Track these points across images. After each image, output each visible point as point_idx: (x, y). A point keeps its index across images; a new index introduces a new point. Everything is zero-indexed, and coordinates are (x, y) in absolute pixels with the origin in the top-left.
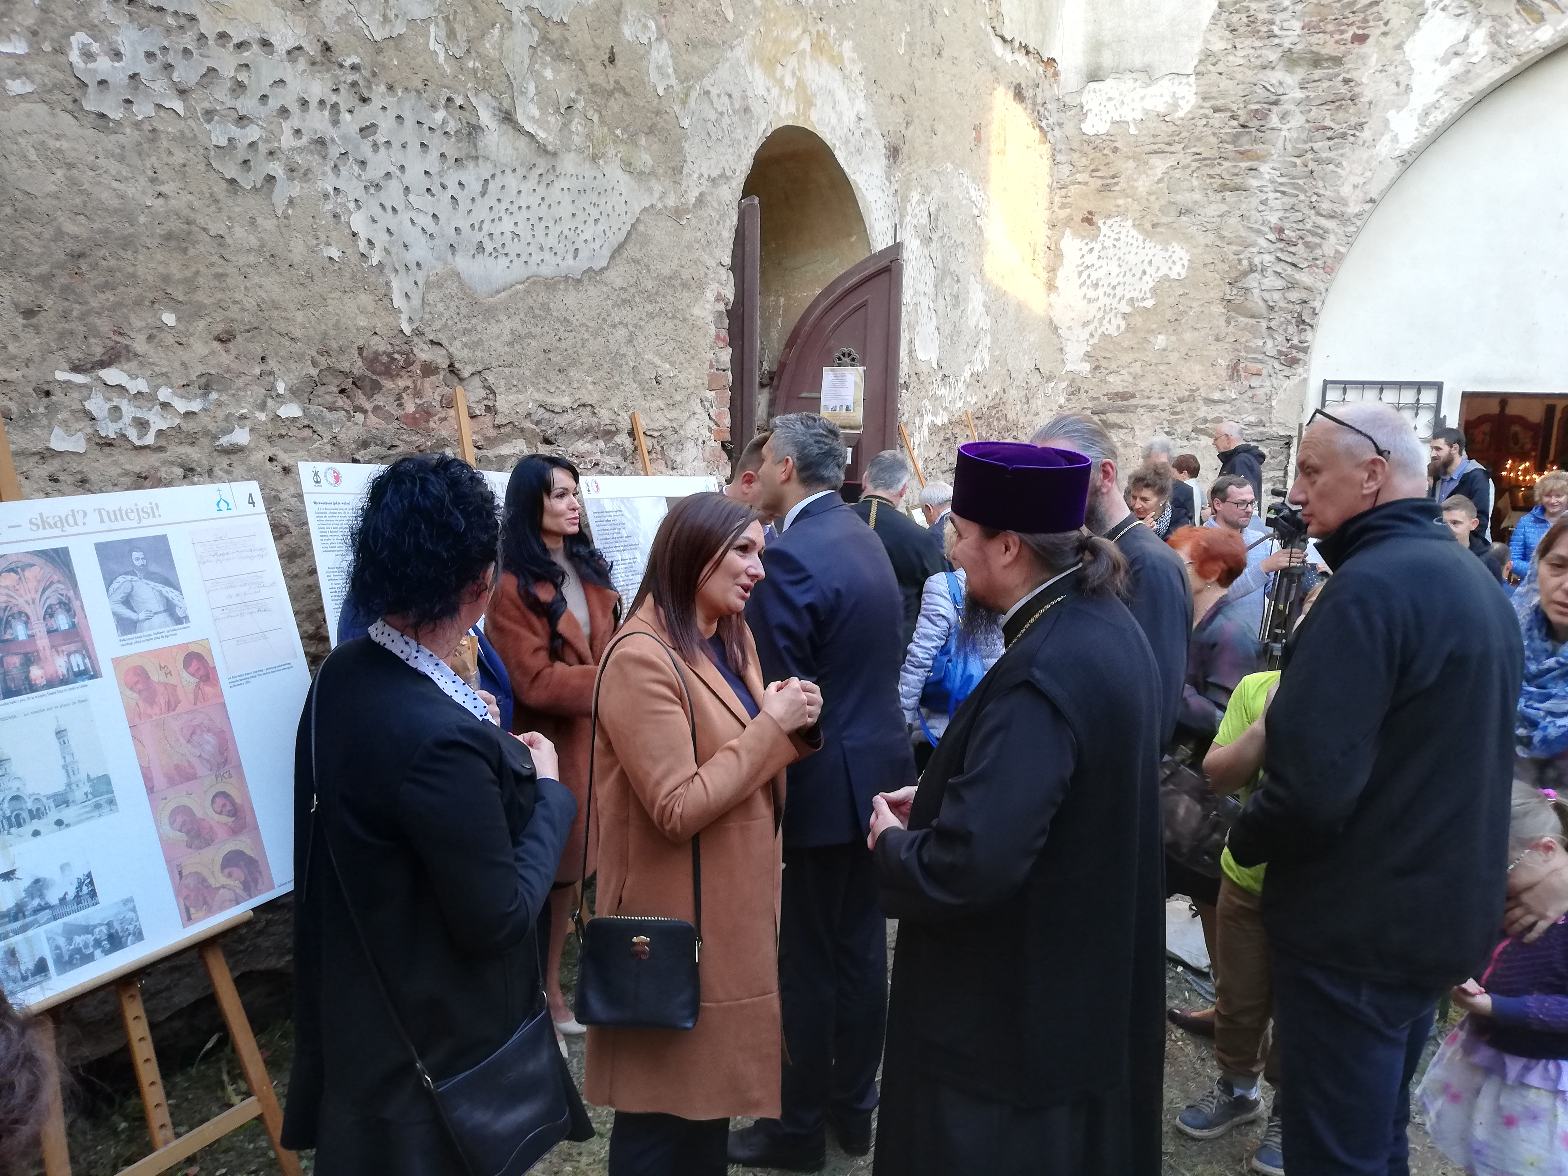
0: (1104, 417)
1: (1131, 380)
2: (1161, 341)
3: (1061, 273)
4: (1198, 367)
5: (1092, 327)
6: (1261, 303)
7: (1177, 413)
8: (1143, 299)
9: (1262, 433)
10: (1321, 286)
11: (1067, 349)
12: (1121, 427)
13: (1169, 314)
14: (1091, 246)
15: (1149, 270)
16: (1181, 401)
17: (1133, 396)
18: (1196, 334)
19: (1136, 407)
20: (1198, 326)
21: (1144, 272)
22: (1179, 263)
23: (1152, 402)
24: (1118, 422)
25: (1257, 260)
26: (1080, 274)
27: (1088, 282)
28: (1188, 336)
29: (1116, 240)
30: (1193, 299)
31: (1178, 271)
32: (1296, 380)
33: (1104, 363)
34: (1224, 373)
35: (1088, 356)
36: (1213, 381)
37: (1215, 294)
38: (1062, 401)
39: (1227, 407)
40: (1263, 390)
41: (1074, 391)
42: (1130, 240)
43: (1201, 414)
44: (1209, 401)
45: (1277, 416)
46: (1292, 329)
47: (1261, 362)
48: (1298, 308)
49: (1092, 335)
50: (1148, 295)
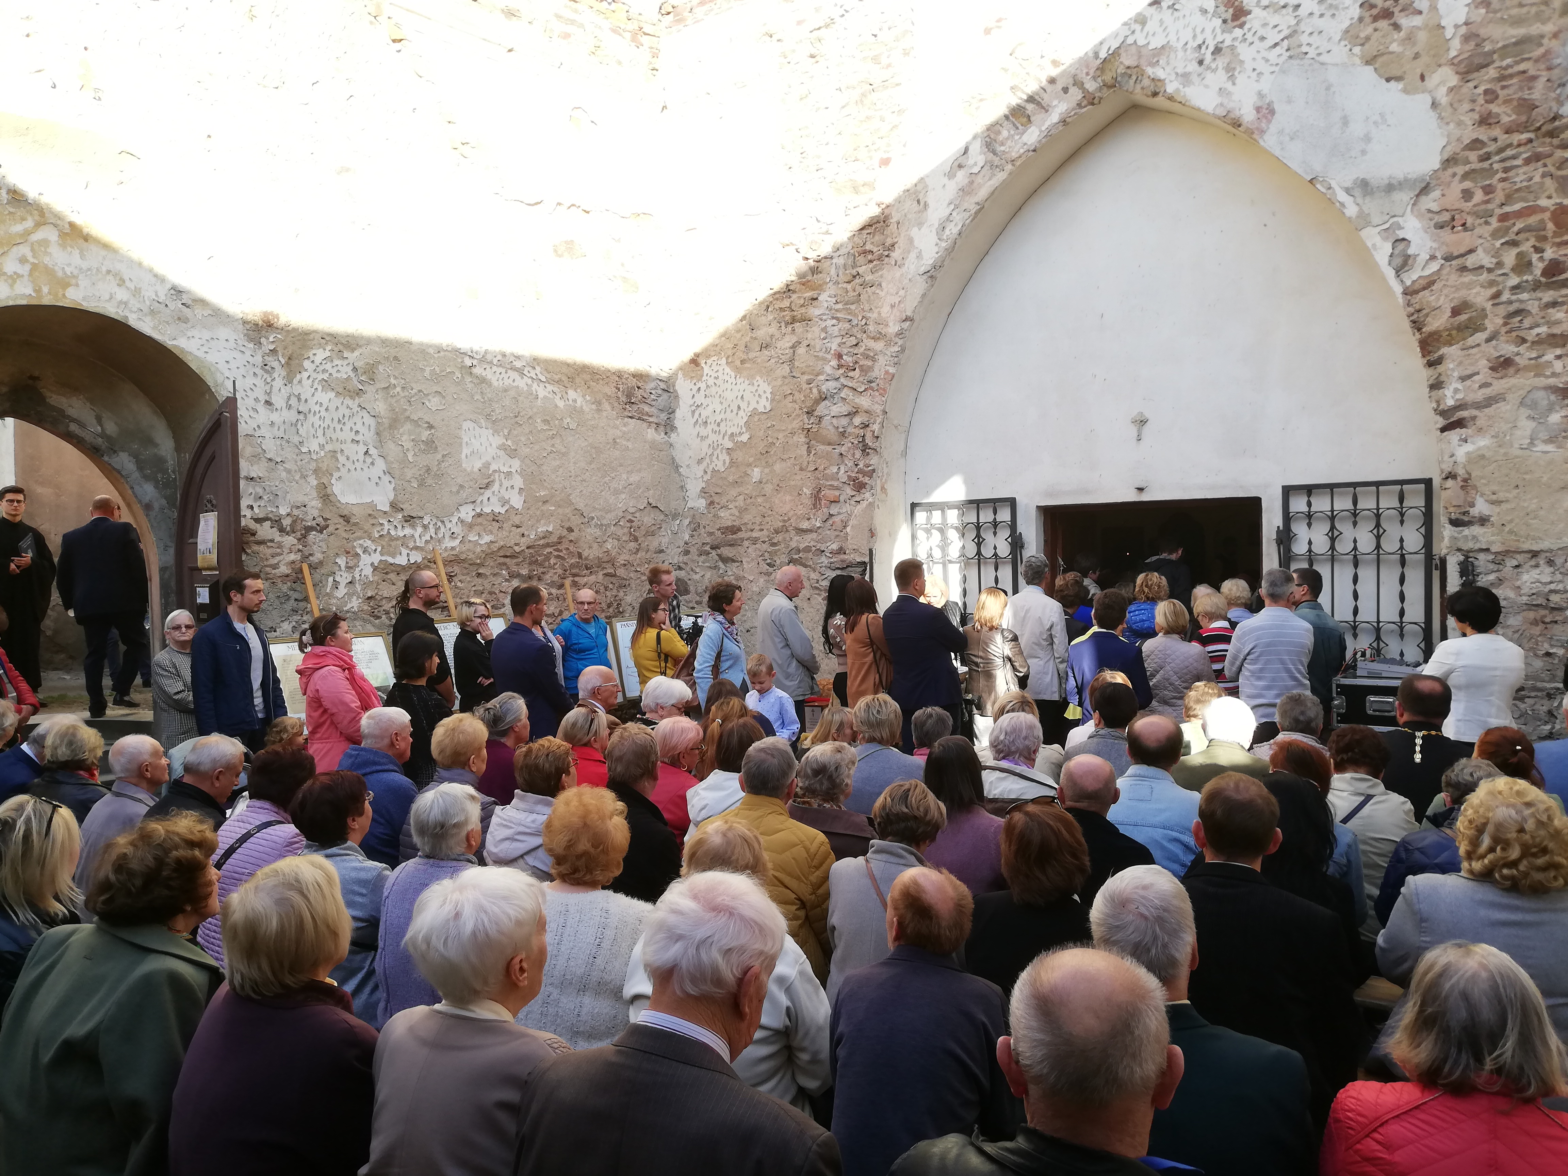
0: (719, 551)
1: (737, 514)
2: (756, 473)
3: (679, 414)
4: (788, 498)
5: (705, 464)
6: (833, 430)
7: (774, 545)
8: (741, 434)
9: (842, 561)
10: (878, 409)
11: (688, 487)
12: (734, 561)
13: (761, 447)
14: (698, 385)
15: (743, 406)
16: (777, 532)
17: (739, 530)
18: (784, 464)
19: (742, 540)
20: (785, 457)
21: (739, 408)
22: (764, 396)
23: (755, 534)
24: (730, 555)
25: (824, 388)
26: (693, 412)
27: (700, 421)
28: (778, 467)
29: (716, 378)
30: (779, 431)
31: (764, 405)
32: (864, 504)
33: (716, 499)
34: (808, 502)
35: (703, 491)
36: (801, 511)
37: (796, 424)
38: (687, 537)
39: (814, 535)
40: (840, 517)
41: (695, 527)
42: (727, 378)
43: (793, 544)
44: (801, 531)
45: (852, 542)
46: (858, 453)
47: (838, 489)
48: (862, 432)
49: (706, 472)
50: (744, 430)
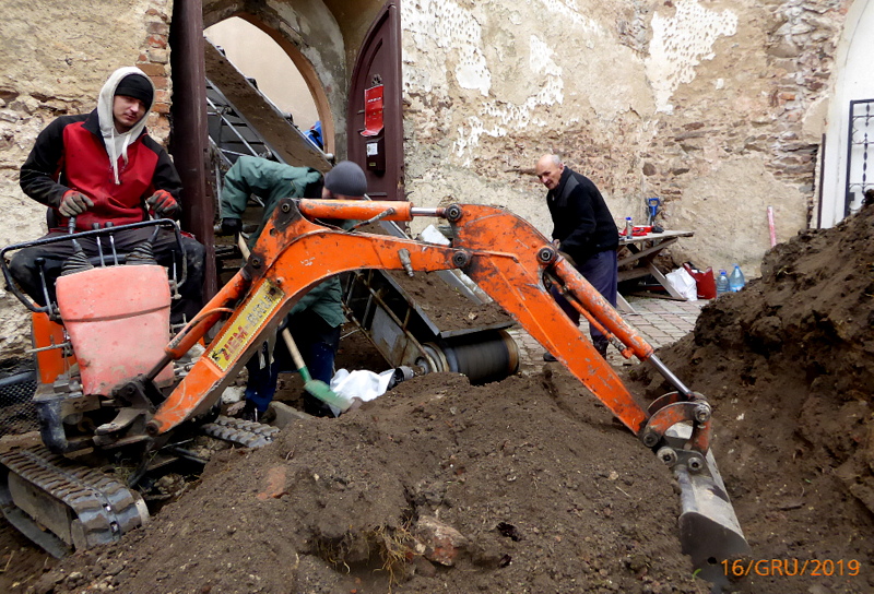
0: (683, 143)
1: (700, 114)
2: (720, 83)
3: (652, 43)
4: (747, 99)
5: (673, 79)
6: (792, 45)
7: (733, 135)
8: (707, 54)
9: (796, 145)
10: (838, 25)
11: (658, 97)
12: (695, 149)
13: (725, 62)
14: (671, 21)
15: (711, 32)
16: (736, 125)
17: (702, 125)
18: (745, 74)
19: (704, 133)
20: (747, 68)
21: (707, 34)
22: (731, 24)
23: (715, 128)
24: (693, 145)
25: (787, 13)
26: (665, 42)
27: (670, 47)
28: (739, 77)
29: (688, 14)
30: (742, 49)
31: (730, 30)
32: (819, 100)
33: (682, 104)
34: (766, 102)
35: (671, 99)
36: (758, 108)
37: (757, 43)
38: (655, 133)
39: (770, 127)
40: (795, 111)
41: (663, 126)
42: (697, 12)
43: (750, 134)
44: (757, 124)
45: (806, 129)
46: (816, 62)
47: (793, 90)
48: (820, 45)
49: (674, 85)
50: (710, 50)
